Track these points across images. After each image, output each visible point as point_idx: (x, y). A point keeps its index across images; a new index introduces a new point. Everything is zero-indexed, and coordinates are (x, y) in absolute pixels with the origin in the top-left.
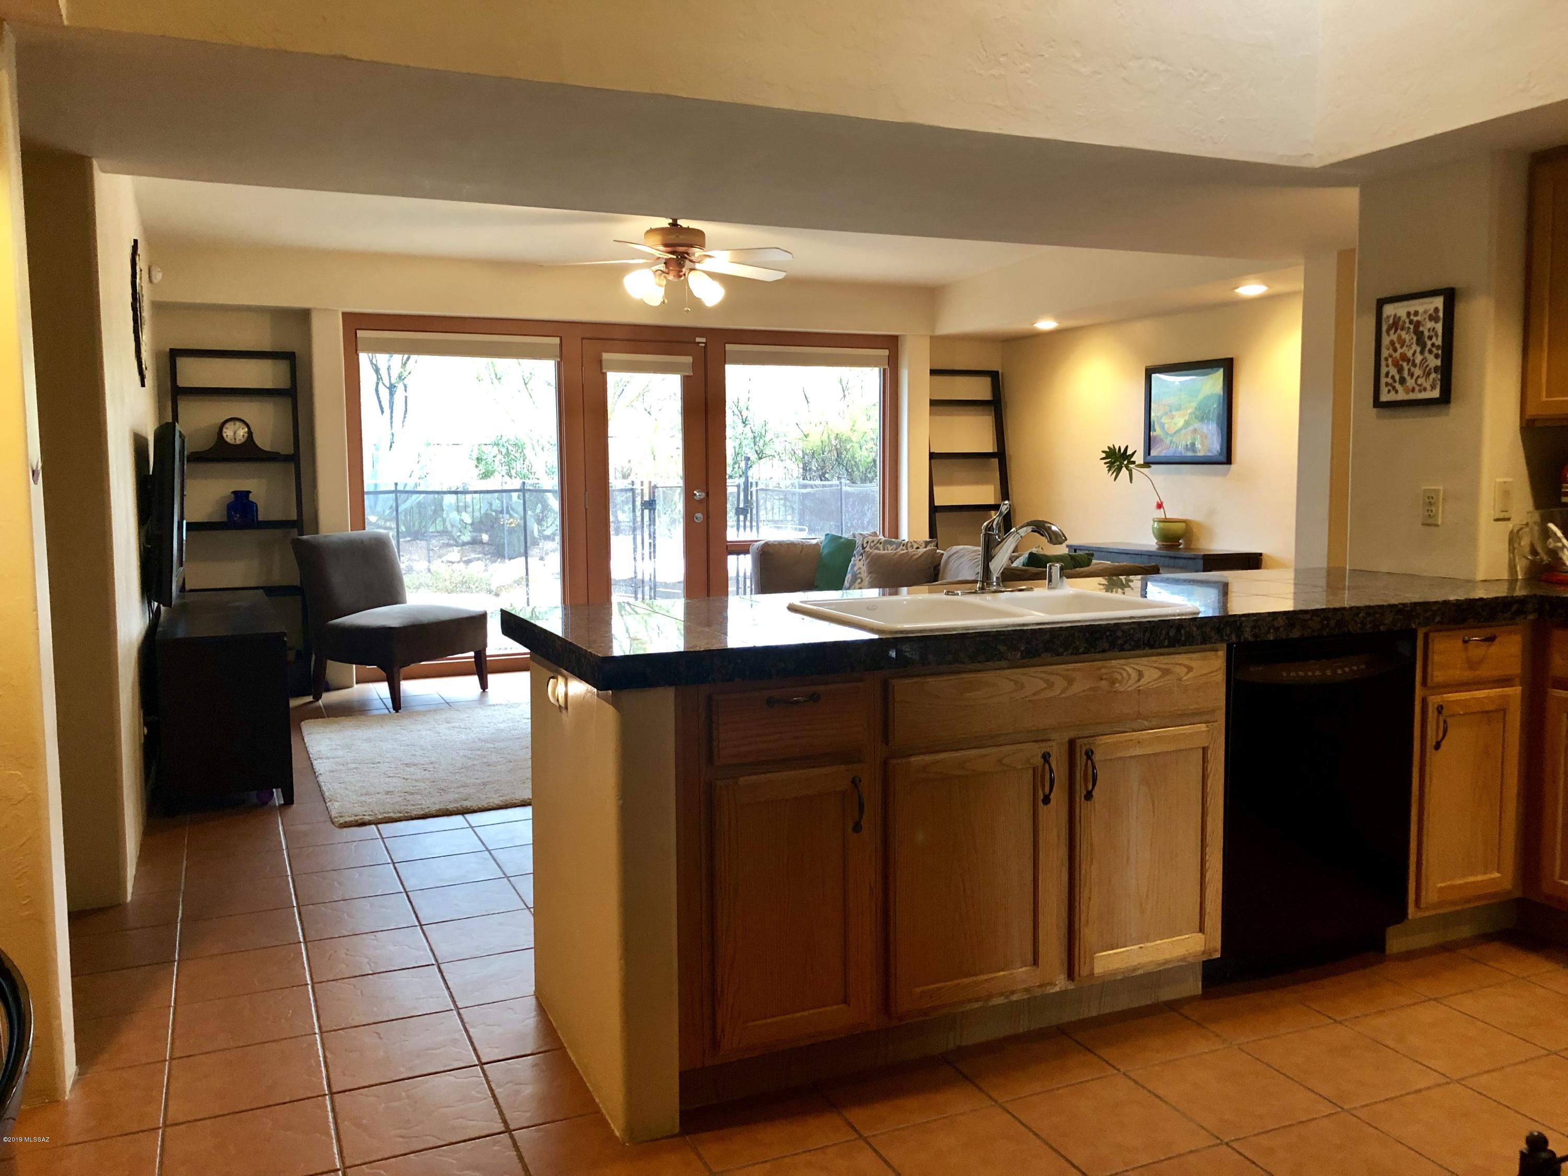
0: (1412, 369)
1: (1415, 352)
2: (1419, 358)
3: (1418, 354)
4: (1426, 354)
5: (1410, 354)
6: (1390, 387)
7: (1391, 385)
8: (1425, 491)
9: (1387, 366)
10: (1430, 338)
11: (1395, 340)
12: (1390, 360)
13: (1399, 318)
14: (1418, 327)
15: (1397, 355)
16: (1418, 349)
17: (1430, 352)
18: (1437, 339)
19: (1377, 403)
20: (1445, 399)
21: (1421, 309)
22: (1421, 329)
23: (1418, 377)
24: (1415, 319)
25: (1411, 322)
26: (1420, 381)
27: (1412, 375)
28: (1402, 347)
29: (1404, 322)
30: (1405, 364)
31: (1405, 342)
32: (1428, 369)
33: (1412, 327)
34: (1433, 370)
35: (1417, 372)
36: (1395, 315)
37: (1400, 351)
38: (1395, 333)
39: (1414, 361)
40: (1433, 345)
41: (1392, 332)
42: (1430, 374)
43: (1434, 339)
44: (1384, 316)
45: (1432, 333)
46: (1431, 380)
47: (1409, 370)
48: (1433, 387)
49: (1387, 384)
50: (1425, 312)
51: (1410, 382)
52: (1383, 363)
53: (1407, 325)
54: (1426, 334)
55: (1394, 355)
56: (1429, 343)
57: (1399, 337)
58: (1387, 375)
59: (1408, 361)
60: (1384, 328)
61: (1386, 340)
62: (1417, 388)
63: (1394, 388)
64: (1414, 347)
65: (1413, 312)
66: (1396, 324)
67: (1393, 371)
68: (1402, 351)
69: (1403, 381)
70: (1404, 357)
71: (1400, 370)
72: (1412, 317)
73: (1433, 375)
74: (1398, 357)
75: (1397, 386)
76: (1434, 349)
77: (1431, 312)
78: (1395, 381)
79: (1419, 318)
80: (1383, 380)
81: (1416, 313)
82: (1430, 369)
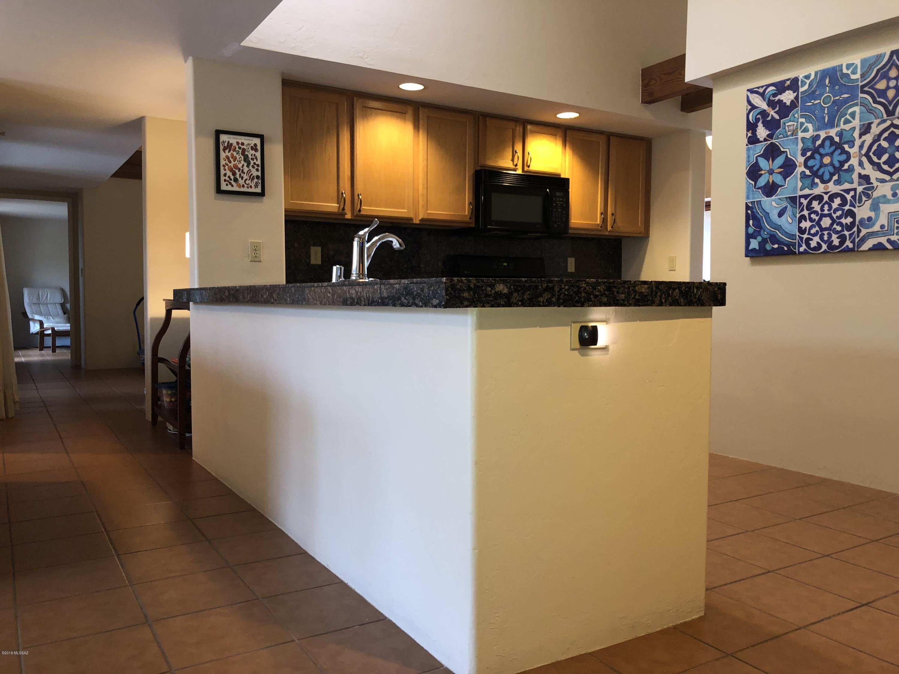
0: (242, 175)
1: (243, 165)
2: (246, 169)
3: (245, 167)
4: (251, 167)
5: (240, 166)
6: (227, 182)
7: (228, 181)
8: (251, 243)
9: (225, 170)
10: (252, 159)
11: (230, 156)
12: (227, 167)
13: (232, 144)
14: (244, 152)
15: (232, 165)
16: (246, 164)
17: (253, 167)
18: (257, 161)
19: (219, 190)
20: (262, 194)
21: (246, 142)
22: (246, 153)
23: (246, 179)
24: (242, 147)
25: (240, 148)
26: (247, 182)
27: (242, 178)
28: (234, 161)
29: (235, 148)
30: (237, 171)
31: (236, 158)
32: (252, 176)
33: (240, 151)
34: (255, 177)
35: (245, 177)
36: (228, 142)
37: (233, 163)
38: (229, 152)
39: (243, 170)
40: (254, 163)
41: (227, 151)
42: (254, 179)
43: (255, 161)
44: (221, 141)
45: (253, 157)
46: (255, 182)
47: (240, 175)
48: (256, 186)
49: (225, 180)
50: (248, 144)
51: (241, 182)
52: (222, 168)
53: (237, 149)
54: (250, 157)
55: (229, 164)
56: (252, 164)
57: (232, 155)
58: (225, 175)
59: (239, 170)
60: (221, 148)
61: (223, 155)
62: (246, 186)
63: (230, 183)
64: (243, 162)
65: (240, 143)
66: (229, 146)
67: (229, 173)
68: (235, 163)
69: (236, 180)
70: (236, 167)
71: (234, 174)
72: (240, 145)
73: (256, 180)
74: (232, 166)
75: (232, 182)
76: (255, 166)
77: (252, 145)
78: (231, 180)
79: (244, 147)
80: (222, 178)
81: (243, 144)
82: (254, 176)
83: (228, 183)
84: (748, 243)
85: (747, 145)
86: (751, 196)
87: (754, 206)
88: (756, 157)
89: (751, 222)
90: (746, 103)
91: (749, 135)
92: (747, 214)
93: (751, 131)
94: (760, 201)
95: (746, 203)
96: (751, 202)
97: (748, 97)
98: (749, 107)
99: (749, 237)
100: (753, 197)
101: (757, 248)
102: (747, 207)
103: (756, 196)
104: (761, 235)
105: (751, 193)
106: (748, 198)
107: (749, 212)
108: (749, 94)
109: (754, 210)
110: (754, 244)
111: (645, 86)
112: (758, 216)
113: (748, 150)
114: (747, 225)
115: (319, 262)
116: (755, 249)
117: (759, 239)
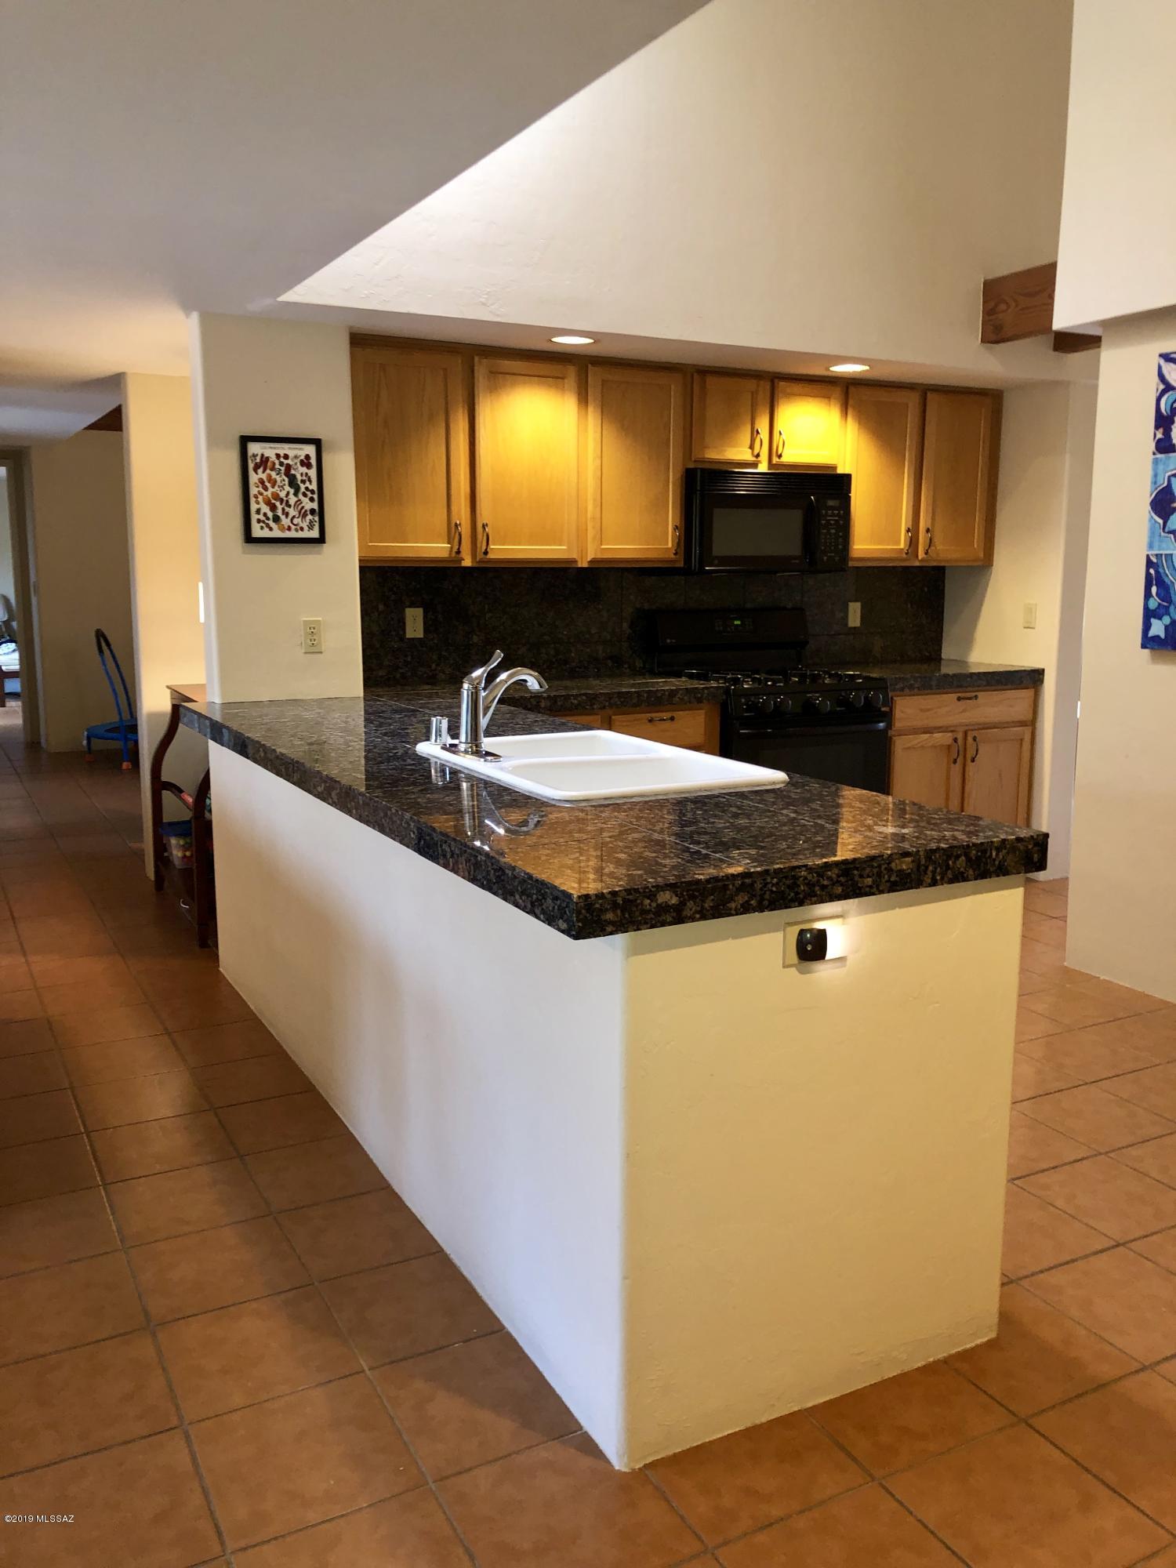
0: (287, 509)
1: (288, 493)
2: (293, 500)
3: (291, 496)
4: (301, 496)
5: (282, 494)
6: (262, 524)
7: (264, 522)
8: (304, 621)
9: (258, 503)
10: (303, 482)
11: (265, 479)
12: (260, 498)
13: (268, 458)
14: (290, 470)
15: (269, 494)
16: (292, 491)
17: (305, 495)
18: (311, 484)
19: (249, 538)
20: (321, 540)
21: (291, 454)
22: (293, 472)
23: (294, 517)
24: (286, 462)
25: (281, 464)
26: (296, 521)
27: (287, 515)
28: (273, 487)
29: (274, 464)
30: (278, 504)
31: (276, 481)
32: (303, 511)
33: (283, 469)
34: (308, 513)
35: (292, 512)
36: (262, 455)
37: (271, 490)
38: (264, 472)
39: (287, 501)
40: (307, 489)
41: (260, 471)
42: (307, 515)
43: (308, 484)
44: (250, 453)
45: (304, 478)
46: (308, 521)
47: (283, 509)
48: (311, 527)
49: (259, 521)
50: (296, 457)
51: (285, 521)
52: (253, 500)
53: (277, 466)
54: (299, 478)
55: (265, 493)
56: (303, 489)
57: (269, 476)
58: (258, 511)
59: (282, 501)
60: (251, 465)
61: (254, 478)
62: (293, 527)
63: (268, 526)
64: (287, 488)
65: (282, 455)
66: (264, 462)
67: (265, 509)
68: (274, 490)
69: (276, 519)
70: (276, 496)
71: (273, 508)
72: (282, 460)
73: (310, 517)
74: (270, 496)
75: (271, 523)
76: (308, 493)
77: (302, 458)
78: (268, 519)
79: (289, 461)
80: (254, 517)
81: (286, 457)
82: (306, 511)
83: (264, 525)
84: (1147, 626)
85: (1154, 454)
86: (1156, 544)
87: (1159, 562)
88: (1169, 477)
89: (1154, 589)
90: (1156, 379)
91: (1159, 435)
92: (1148, 574)
93: (1161, 430)
94: (1171, 555)
95: (1148, 556)
96: (1157, 555)
97: (1160, 368)
98: (1162, 387)
99: (1149, 615)
100: (1159, 546)
101: (1163, 635)
102: (1149, 563)
103: (1164, 545)
104: (1169, 615)
105: (1157, 538)
106: (1151, 546)
107: (1152, 571)
108: (1162, 362)
109: (1161, 570)
110: (1158, 628)
111: (989, 312)
112: (1166, 580)
113: (1156, 462)
114: (1148, 595)
115: (420, 634)
116: (1158, 636)
117: (1167, 620)
